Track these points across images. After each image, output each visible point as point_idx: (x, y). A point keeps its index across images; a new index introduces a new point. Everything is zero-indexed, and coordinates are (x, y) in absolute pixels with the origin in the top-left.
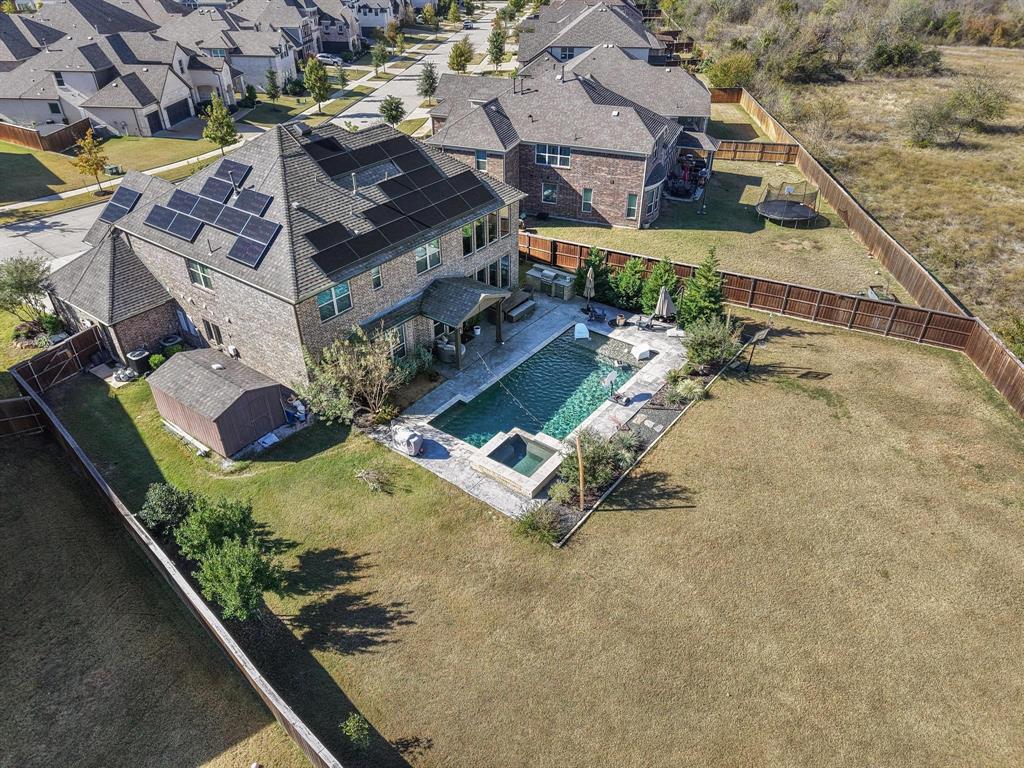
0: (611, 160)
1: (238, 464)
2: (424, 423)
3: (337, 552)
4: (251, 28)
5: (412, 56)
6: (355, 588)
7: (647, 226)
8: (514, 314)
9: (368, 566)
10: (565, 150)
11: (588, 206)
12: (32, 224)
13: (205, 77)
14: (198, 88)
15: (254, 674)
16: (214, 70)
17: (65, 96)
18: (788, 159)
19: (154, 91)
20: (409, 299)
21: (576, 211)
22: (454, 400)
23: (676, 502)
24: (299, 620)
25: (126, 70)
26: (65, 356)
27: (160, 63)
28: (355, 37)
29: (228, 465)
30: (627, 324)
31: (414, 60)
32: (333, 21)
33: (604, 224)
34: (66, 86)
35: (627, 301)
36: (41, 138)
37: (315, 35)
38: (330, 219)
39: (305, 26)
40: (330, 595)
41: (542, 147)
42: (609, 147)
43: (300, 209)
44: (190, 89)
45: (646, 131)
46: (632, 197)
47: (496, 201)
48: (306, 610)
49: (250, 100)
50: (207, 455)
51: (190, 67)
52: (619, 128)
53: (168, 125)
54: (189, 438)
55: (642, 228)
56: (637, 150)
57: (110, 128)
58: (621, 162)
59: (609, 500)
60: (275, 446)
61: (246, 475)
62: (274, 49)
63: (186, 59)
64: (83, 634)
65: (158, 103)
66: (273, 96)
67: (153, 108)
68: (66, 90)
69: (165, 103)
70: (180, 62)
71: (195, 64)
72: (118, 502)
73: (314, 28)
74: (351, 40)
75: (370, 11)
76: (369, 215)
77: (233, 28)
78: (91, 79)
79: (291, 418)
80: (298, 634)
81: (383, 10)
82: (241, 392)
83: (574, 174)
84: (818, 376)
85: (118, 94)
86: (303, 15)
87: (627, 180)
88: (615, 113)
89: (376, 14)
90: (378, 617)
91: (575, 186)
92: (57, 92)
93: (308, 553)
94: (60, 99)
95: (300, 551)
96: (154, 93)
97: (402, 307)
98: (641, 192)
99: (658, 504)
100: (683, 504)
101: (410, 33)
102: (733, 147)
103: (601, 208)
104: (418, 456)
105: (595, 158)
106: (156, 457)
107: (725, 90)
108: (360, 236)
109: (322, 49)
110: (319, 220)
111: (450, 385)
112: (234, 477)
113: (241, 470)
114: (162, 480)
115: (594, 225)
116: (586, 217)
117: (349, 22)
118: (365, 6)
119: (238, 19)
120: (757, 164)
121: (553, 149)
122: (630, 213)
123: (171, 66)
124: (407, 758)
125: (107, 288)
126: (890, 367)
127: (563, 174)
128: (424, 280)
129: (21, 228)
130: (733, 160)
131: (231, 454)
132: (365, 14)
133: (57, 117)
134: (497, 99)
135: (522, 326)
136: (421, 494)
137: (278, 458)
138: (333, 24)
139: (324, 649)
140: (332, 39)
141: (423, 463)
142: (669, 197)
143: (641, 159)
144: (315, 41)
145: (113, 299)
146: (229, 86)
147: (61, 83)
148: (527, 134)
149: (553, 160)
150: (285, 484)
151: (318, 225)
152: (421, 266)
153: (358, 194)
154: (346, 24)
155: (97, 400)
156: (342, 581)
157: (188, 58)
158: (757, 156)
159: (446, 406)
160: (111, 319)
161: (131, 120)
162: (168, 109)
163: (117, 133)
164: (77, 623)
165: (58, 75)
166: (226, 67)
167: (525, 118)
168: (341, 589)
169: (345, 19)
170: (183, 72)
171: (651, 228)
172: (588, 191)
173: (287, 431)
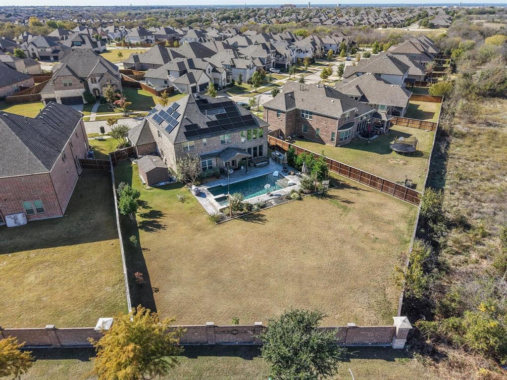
0: (326, 118)
1: (151, 188)
2: (206, 189)
3: (160, 212)
4: (243, 58)
5: (312, 71)
6: (158, 220)
7: (339, 146)
8: (257, 165)
9: (165, 217)
10: (311, 113)
11: (318, 135)
12: (140, 118)
13: (217, 75)
14: (214, 79)
15: (118, 223)
16: (220, 73)
17: (169, 78)
18: (432, 129)
19: (196, 79)
20: (217, 152)
21: (313, 137)
22: (219, 185)
23: (260, 222)
24: (141, 223)
25: (189, 71)
26: (124, 153)
27: (201, 69)
28: (289, 62)
29: (148, 187)
30: (294, 174)
31: (312, 73)
32: (281, 55)
33: (323, 143)
34: (170, 75)
35: (298, 167)
36: (156, 92)
37: (272, 61)
38: (194, 123)
39: (268, 57)
40: (151, 220)
41: (303, 111)
42: (326, 114)
43: (186, 118)
44: (210, 79)
45: (341, 109)
46: (333, 133)
47: (257, 125)
48: (144, 221)
49: (232, 85)
50: (145, 184)
51: (213, 71)
52: (332, 107)
53: (199, 91)
54: (143, 179)
55: (336, 146)
56: (335, 116)
57: (180, 90)
58: (330, 119)
59: (240, 218)
60: (163, 185)
61: (151, 191)
62: (247, 66)
63: (211, 68)
64: (94, 213)
65: (197, 83)
66: (240, 84)
67: (194, 85)
68: (170, 76)
69: (199, 83)
70: (209, 69)
71: (215, 70)
72: (114, 186)
73: (272, 57)
74: (287, 63)
75: (302, 52)
76: (208, 123)
77: (236, 58)
78: (178, 73)
79: (171, 179)
80: (138, 225)
81: (307, 52)
82: (155, 167)
83: (314, 122)
84: (349, 202)
85: (185, 79)
86: (268, 53)
87: (331, 127)
88: (332, 101)
89: (304, 53)
90: (159, 227)
91: (313, 127)
92: (168, 77)
93: (153, 210)
94: (168, 79)
95: (152, 209)
96: (196, 80)
97: (213, 153)
98: (336, 132)
99: (254, 221)
100: (262, 223)
101: (318, 61)
102: (407, 121)
103: (322, 137)
104: (197, 195)
105: (321, 117)
106: (133, 182)
107: (434, 97)
108: (202, 129)
109: (275, 66)
110: (191, 122)
111: (221, 180)
112: (148, 191)
113: (151, 189)
114: (130, 185)
115: (319, 143)
116: (317, 139)
117: (287, 56)
118: (300, 50)
119: (239, 54)
120: (417, 129)
121: (307, 112)
122: (332, 140)
123: (205, 71)
124: (143, 251)
125: (139, 136)
126: (381, 205)
127: (310, 122)
128: (223, 147)
129: (136, 119)
130: (407, 126)
131: (149, 185)
132: (299, 53)
133: (166, 85)
134: (293, 92)
135: (258, 169)
136: (191, 205)
137: (161, 188)
138: (281, 57)
139: (142, 229)
140: (279, 63)
141: (197, 197)
142: (360, 137)
143: (337, 119)
144: (272, 63)
145: (139, 139)
146: (224, 79)
147: (169, 74)
148: (299, 105)
149: (307, 116)
150: (158, 194)
151: (190, 124)
152: (223, 142)
153: (207, 117)
154: (286, 57)
155: (128, 166)
156: (157, 218)
157: (212, 68)
158: (418, 126)
159: (216, 186)
160: (137, 144)
161: (186, 88)
162: (200, 86)
163: (181, 92)
164: (94, 210)
165: (169, 71)
166: (225, 71)
167: (301, 100)
168: (155, 219)
169: (286, 55)
170: (209, 72)
171: (341, 146)
172: (318, 129)
173: (168, 183)
